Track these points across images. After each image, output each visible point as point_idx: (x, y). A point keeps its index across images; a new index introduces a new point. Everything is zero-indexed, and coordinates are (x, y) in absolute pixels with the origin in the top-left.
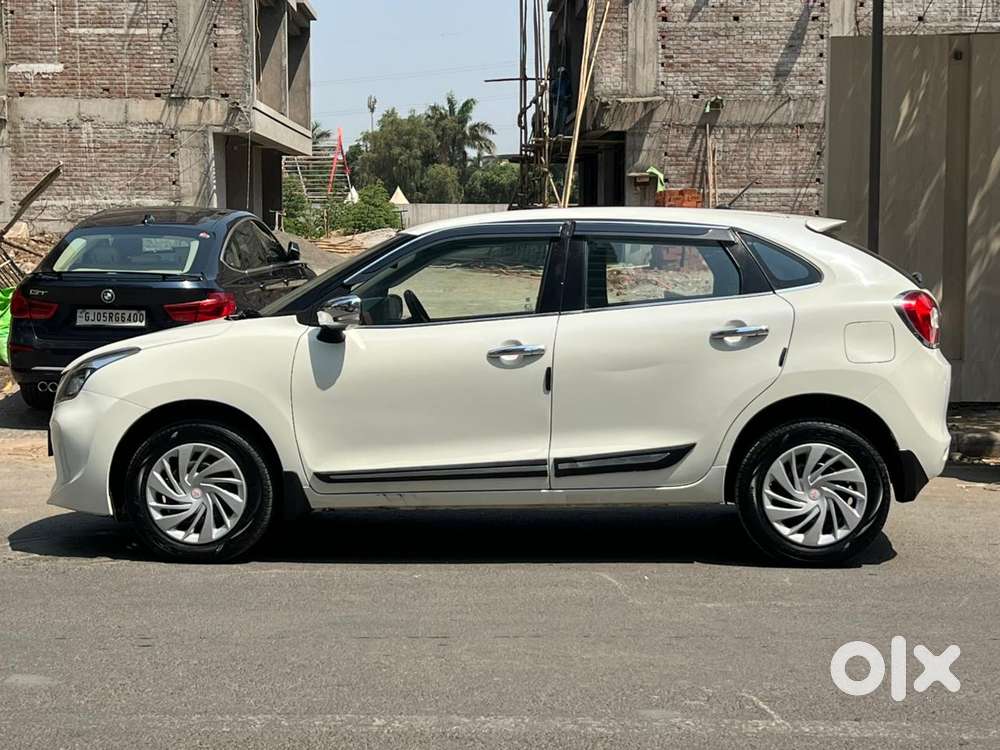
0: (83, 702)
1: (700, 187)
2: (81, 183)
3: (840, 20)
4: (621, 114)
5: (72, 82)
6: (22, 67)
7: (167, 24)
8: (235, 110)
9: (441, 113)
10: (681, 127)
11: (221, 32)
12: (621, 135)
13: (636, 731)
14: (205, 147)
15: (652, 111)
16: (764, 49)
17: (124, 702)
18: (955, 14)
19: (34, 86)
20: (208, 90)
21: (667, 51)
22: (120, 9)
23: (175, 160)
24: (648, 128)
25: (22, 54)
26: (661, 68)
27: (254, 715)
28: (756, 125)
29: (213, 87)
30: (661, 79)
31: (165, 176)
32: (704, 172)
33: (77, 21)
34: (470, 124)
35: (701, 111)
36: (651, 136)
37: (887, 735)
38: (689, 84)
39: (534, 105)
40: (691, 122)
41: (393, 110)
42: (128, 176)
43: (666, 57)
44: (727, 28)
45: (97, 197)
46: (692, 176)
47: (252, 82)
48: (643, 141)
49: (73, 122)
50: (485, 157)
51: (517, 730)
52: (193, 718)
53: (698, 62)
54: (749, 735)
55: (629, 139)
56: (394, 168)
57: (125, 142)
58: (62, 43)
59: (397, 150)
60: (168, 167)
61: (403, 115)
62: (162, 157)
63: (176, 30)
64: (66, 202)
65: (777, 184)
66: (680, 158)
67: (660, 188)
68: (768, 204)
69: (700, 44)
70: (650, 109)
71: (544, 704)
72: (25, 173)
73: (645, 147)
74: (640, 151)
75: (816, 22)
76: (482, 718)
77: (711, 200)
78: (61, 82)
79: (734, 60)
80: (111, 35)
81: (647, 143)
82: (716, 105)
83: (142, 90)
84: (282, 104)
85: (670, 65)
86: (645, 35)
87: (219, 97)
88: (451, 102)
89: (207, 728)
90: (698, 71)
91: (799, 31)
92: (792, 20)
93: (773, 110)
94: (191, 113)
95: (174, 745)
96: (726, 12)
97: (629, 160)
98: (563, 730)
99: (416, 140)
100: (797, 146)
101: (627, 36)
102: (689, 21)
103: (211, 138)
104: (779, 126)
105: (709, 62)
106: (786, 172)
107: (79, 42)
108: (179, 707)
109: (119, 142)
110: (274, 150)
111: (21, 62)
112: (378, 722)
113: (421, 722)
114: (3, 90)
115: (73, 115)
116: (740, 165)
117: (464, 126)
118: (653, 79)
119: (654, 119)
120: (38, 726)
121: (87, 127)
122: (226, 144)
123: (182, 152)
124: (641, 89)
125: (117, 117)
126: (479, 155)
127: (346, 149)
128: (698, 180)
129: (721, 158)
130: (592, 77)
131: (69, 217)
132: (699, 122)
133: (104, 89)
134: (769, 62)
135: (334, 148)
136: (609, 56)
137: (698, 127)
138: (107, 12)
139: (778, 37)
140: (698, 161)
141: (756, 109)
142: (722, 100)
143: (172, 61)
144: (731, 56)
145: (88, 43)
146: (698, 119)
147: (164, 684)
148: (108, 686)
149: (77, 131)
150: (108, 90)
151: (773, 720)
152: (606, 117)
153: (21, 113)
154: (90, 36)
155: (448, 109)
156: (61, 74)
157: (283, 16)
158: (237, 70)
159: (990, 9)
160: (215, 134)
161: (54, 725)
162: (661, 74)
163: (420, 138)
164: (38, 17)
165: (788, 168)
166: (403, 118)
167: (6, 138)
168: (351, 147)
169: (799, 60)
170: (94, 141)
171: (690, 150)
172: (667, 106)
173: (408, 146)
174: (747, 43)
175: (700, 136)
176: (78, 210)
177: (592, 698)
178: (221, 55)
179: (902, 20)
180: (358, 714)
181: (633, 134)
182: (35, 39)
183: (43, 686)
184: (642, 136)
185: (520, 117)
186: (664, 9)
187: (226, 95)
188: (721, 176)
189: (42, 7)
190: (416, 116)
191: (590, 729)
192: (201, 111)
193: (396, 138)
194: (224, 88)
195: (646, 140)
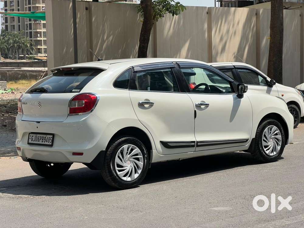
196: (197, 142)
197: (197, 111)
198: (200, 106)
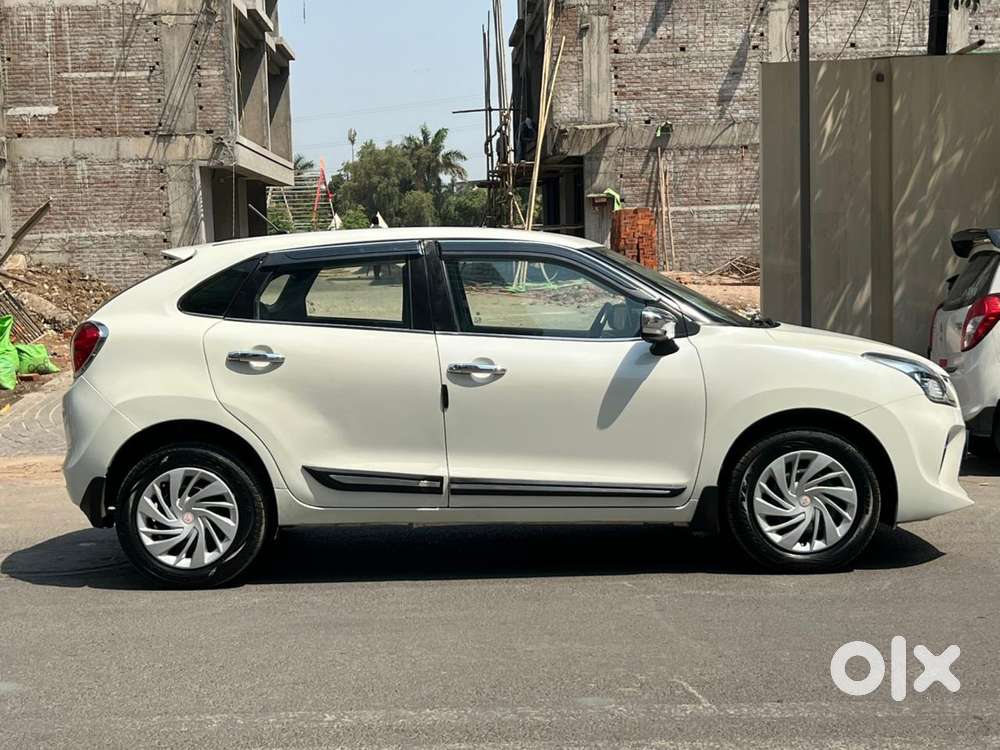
0: (50, 707)
1: (653, 207)
2: (77, 216)
3: (778, 48)
4: (578, 141)
5: (67, 122)
6: (19, 110)
7: (154, 67)
8: (219, 145)
9: (416, 143)
10: (635, 151)
11: (204, 73)
12: (579, 160)
13: (572, 718)
14: (192, 180)
15: (607, 137)
16: (709, 76)
17: (89, 705)
18: (885, 40)
19: (31, 127)
20: (194, 127)
21: (619, 80)
22: (110, 54)
23: (165, 193)
24: (604, 152)
25: (19, 98)
26: (615, 97)
27: (212, 714)
28: (703, 147)
29: (198, 124)
30: (615, 107)
31: (156, 208)
32: (657, 192)
33: (70, 66)
34: (442, 153)
35: (652, 136)
36: (607, 160)
37: (806, 715)
38: (641, 111)
39: (498, 134)
40: (643, 146)
41: (371, 141)
42: (120, 209)
43: (619, 86)
44: (675, 59)
45: (93, 230)
46: (645, 196)
47: (235, 118)
48: (600, 164)
49: (69, 160)
50: (459, 183)
51: (460, 722)
52: (154, 719)
53: (648, 90)
54: (677, 719)
55: (586, 162)
56: (374, 196)
57: (117, 177)
58: (56, 87)
59: (376, 179)
60: (159, 198)
61: (381, 146)
62: (152, 190)
63: (162, 72)
64: (64, 235)
65: (724, 201)
66: (634, 180)
67: (617, 208)
68: (717, 220)
69: (649, 74)
70: (605, 134)
71: (488, 695)
72: (25, 209)
73: (602, 169)
74: (597, 173)
75: (756, 50)
76: (428, 710)
77: (664, 217)
78: (55, 123)
79: (681, 88)
80: (102, 79)
81: (603, 166)
82: (666, 130)
83: (131, 129)
84: (264, 138)
85: (623, 94)
86: (599, 66)
87: (204, 134)
88: (425, 133)
89: (166, 729)
90: (649, 99)
91: (741, 59)
92: (734, 49)
93: (719, 132)
94: (178, 149)
95: (134, 745)
96: (673, 43)
97: (587, 182)
98: (503, 719)
99: (393, 169)
100: (743, 166)
101: (582, 67)
102: (639, 52)
103: (198, 171)
104: (725, 147)
105: (659, 90)
106: (733, 190)
107: (72, 86)
108: (142, 709)
109: (113, 177)
110: (259, 181)
111: (18, 106)
112: (329, 718)
113: (369, 716)
114: (2, 132)
115: (68, 153)
116: (690, 185)
117: (437, 155)
118: (608, 107)
119: (609, 144)
120: (6, 731)
121: (82, 165)
122: (213, 177)
123: (171, 185)
124: (596, 116)
125: (110, 154)
126: (453, 181)
127: (329, 180)
128: (651, 200)
129: (672, 179)
130: (551, 106)
131: (67, 248)
132: (651, 145)
133: (97, 129)
134: (713, 89)
135: (317, 178)
136: (566, 87)
137: (650, 150)
138: (98, 57)
139: (722, 65)
140: (650, 182)
141: (704, 132)
142: (671, 125)
143: (159, 101)
144: (678, 83)
145: (81, 86)
146: (649, 144)
147: (129, 687)
148: (76, 691)
149: (72, 168)
150: (100, 129)
151: (700, 703)
152: (565, 143)
153: (19, 153)
154: (82, 79)
155: (421, 138)
156: (56, 115)
157: (262, 57)
158: (220, 108)
159: (916, 35)
160: (201, 167)
161: (21, 730)
162: (614, 102)
163: (397, 167)
164: (33, 63)
165: (735, 186)
166: (381, 149)
167: (6, 176)
168: (333, 177)
169: (741, 86)
170: (89, 178)
171: (642, 171)
172: (620, 131)
173: (386, 174)
174: (694, 71)
175: (652, 159)
176: (76, 242)
177: (532, 689)
178: (205, 94)
179: (836, 47)
180: (310, 710)
181: (590, 159)
182: (31, 84)
183: (14, 693)
184: (599, 160)
185: (486, 144)
186: (615, 42)
187: (210, 132)
188: (673, 195)
189: (36, 53)
190: (393, 146)
191: (528, 718)
192: (187, 147)
193: (374, 167)
194: (209, 125)
195: (602, 163)
196: (453, 481)
197: (451, 387)
198: (469, 374)
